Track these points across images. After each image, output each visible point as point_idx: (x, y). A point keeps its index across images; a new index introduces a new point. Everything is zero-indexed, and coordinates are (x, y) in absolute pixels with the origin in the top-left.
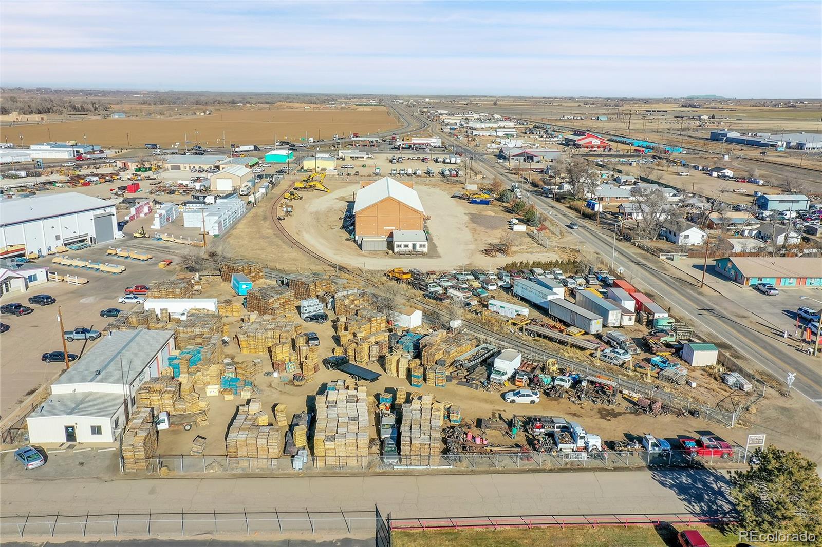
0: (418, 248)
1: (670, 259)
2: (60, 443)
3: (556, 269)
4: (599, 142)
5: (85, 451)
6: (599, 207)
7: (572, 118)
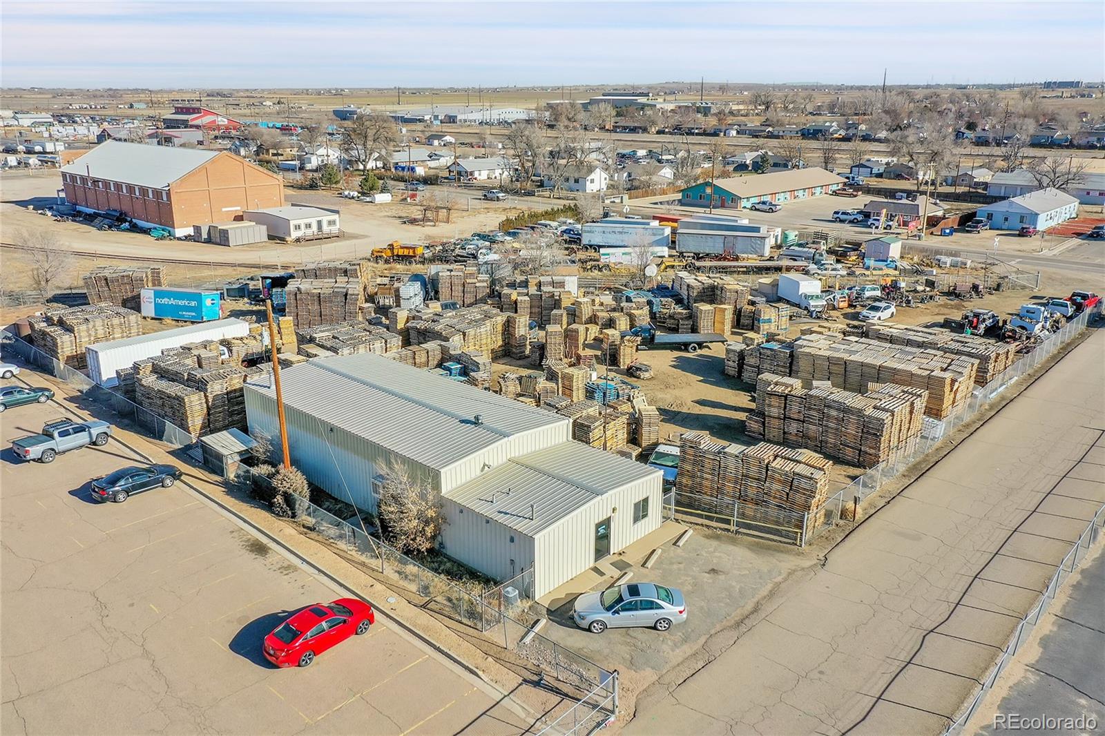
0: (326, 228)
1: (614, 202)
2: (585, 571)
3: (564, 220)
4: (226, 120)
5: (660, 557)
6: (420, 171)
7: (89, 107)
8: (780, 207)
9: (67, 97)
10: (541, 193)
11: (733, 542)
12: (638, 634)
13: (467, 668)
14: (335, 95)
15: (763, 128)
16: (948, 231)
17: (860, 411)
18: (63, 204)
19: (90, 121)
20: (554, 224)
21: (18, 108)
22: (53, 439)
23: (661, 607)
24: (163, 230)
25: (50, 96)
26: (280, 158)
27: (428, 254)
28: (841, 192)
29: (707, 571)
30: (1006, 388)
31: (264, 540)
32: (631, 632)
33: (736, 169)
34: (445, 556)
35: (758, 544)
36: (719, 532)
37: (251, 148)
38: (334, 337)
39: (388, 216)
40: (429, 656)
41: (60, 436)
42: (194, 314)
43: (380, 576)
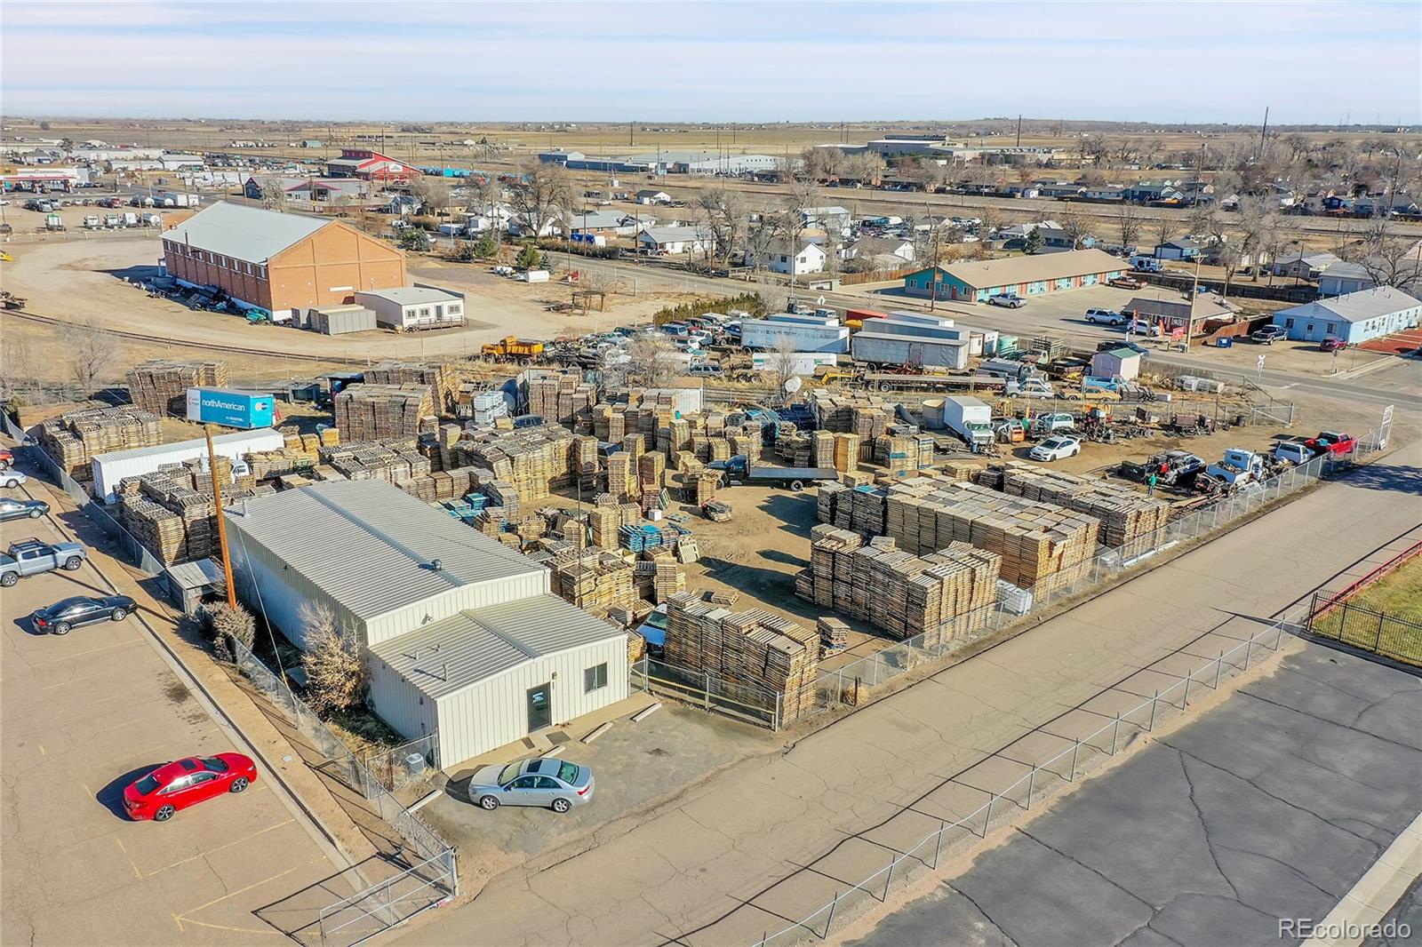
0: (446, 315)
1: (822, 288)
2: (515, 742)
3: (737, 312)
4: (401, 167)
5: (607, 732)
6: (600, 241)
7: (255, 145)
8: (1025, 302)
9: (237, 131)
10: (737, 274)
11: (702, 720)
12: (533, 814)
13: (327, 835)
14: (558, 131)
15: (1075, 188)
16: (1224, 341)
17: (905, 576)
18: (164, 276)
19: (248, 164)
20: (721, 317)
21: (171, 146)
22: (16, 561)
23: (557, 786)
24: (260, 313)
25: (217, 129)
26: (445, 219)
27: (550, 351)
28: (1120, 282)
29: (651, 751)
30: (1156, 554)
31: (189, 684)
32: (527, 812)
33: (1007, 246)
34: (374, 715)
35: (728, 724)
36: (692, 708)
37: (414, 206)
38: (355, 458)
39: (534, 301)
40: (296, 820)
41: (24, 558)
42: (241, 420)
43: (291, 732)
